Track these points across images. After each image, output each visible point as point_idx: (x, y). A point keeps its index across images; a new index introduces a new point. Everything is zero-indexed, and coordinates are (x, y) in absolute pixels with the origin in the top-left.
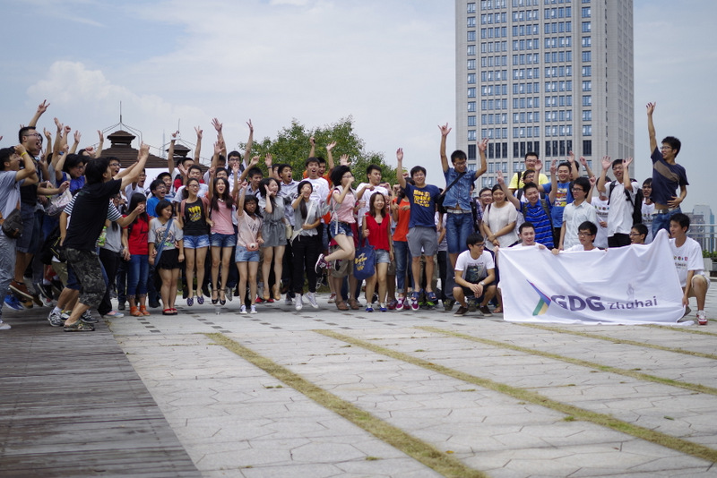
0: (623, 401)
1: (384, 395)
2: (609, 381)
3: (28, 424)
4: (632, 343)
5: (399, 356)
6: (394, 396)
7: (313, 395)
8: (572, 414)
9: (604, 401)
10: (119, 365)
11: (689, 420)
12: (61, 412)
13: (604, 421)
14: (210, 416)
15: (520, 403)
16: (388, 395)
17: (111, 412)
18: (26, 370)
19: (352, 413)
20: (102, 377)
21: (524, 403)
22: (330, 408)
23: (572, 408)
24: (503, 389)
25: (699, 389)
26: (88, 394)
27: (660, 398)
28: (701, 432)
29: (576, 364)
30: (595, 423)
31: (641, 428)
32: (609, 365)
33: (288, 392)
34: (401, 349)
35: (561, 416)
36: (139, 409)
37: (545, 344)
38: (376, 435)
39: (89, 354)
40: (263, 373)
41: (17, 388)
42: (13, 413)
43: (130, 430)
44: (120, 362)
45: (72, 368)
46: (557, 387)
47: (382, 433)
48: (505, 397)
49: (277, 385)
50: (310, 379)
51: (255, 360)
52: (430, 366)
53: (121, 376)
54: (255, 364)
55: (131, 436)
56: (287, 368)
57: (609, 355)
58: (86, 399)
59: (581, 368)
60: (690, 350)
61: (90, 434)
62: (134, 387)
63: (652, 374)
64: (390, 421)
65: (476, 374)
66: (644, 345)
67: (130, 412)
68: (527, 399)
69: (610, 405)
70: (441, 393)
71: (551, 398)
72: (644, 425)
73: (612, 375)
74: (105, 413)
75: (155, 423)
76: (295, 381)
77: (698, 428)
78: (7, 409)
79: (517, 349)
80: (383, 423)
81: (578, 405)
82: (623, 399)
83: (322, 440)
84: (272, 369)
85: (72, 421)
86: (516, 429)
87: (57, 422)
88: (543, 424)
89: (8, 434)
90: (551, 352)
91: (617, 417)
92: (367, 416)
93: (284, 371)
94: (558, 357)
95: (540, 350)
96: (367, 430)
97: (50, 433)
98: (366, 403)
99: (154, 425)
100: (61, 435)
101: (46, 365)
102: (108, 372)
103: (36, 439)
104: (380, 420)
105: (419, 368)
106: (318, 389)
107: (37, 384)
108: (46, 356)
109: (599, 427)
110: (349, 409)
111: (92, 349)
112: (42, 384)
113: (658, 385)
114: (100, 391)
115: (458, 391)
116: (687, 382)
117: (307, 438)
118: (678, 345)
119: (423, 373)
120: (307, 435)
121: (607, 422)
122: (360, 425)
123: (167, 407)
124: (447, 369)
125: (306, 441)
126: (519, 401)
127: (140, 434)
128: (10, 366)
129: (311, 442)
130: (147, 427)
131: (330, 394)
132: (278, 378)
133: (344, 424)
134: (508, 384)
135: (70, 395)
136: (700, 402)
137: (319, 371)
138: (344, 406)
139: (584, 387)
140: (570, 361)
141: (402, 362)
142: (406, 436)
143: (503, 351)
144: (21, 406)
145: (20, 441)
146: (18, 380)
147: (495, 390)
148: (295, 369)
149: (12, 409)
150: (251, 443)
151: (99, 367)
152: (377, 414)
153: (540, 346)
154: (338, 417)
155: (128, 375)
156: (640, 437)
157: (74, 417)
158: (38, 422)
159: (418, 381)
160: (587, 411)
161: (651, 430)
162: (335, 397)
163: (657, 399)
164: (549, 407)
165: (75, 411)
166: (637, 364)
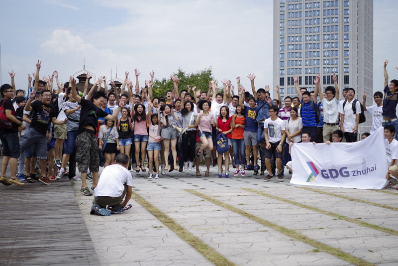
0: (347, 240)
1: (217, 233)
2: (343, 226)
3: (21, 251)
4: (360, 201)
5: (229, 208)
6: (222, 233)
7: (178, 232)
8: (318, 247)
9: (337, 239)
10: (74, 213)
11: (382, 252)
12: (40, 244)
13: (335, 252)
14: (121, 245)
15: (290, 240)
16: (219, 233)
17: (66, 244)
18: (25, 215)
19: (197, 245)
20: (65, 221)
21: (293, 240)
22: (187, 241)
23: (319, 243)
24: (283, 230)
25: (391, 232)
26: (55, 232)
27: (368, 238)
28: (387, 261)
29: (326, 214)
30: (330, 253)
31: (354, 257)
32: (344, 215)
33: (166, 230)
34: (230, 203)
35: (311, 248)
36: (81, 243)
37: (311, 201)
38: (209, 259)
39: (59, 206)
40: (154, 217)
41: (18, 227)
42: (13, 244)
43: (75, 256)
44: (76, 211)
45: (49, 215)
46: (313, 229)
47: (212, 258)
48: (284, 236)
49: (160, 225)
50: (178, 222)
51: (150, 209)
52: (245, 214)
53: (75, 220)
54: (150, 211)
55: (74, 260)
56: (167, 214)
57: (345, 208)
58: (54, 235)
59: (328, 217)
60: (391, 206)
61: (53, 258)
62: (81, 228)
63: (367, 221)
64: (218, 250)
65: (270, 220)
66: (366, 202)
67: (76, 244)
68: (295, 237)
69: (340, 241)
70: (248, 232)
71: (308, 236)
72: (356, 256)
73: (345, 222)
74: (63, 245)
75: (89, 252)
76: (170, 223)
77: (386, 258)
78: (11, 241)
79: (295, 204)
80: (214, 251)
81: (323, 242)
82: (348, 238)
83: (179, 261)
84: (159, 215)
85: (44, 250)
86: (286, 256)
87: (36, 250)
88: (301, 253)
89: (9, 258)
90: (313, 206)
91: (343, 250)
92: (206, 247)
93: (165, 217)
94: (316, 210)
95: (307, 204)
96: (205, 256)
97: (32, 258)
98: (206, 238)
99: (88, 253)
100: (37, 259)
101: (35, 212)
102: (68, 218)
103: (24, 261)
104: (212, 249)
105: (240, 215)
106: (182, 229)
107: (29, 225)
108: (36, 206)
109: (331, 256)
110: (197, 242)
111: (62, 202)
112: (32, 225)
113: (369, 229)
114: (62, 230)
115: (258, 231)
116: (386, 227)
117: (171, 260)
118: (384, 202)
119: (241, 219)
120: (171, 258)
121: (336, 253)
122: (202, 253)
123: (98, 239)
124: (255, 217)
125: (170, 262)
126: (290, 238)
127: (79, 259)
128: (16, 213)
129: (173, 263)
130: (84, 254)
131: (188, 232)
132: (161, 221)
133: (192, 252)
134: (286, 227)
135: (46, 233)
136: (390, 240)
137: (185, 217)
138: (194, 240)
139: (328, 230)
140: (323, 212)
141: (230, 212)
142: (225, 260)
143: (286, 205)
144: (18, 239)
145: (15, 262)
146: (19, 222)
147: (278, 231)
148: (172, 216)
149: (13, 241)
150: (141, 263)
151: (64, 214)
152: (211, 245)
153: (308, 202)
154: (190, 247)
155: (79, 220)
156: (353, 263)
157: (46, 247)
158: (27, 250)
159: (237, 224)
160: (327, 245)
161: (360, 259)
162: (190, 234)
163: (366, 238)
164: (306, 242)
165: (47, 243)
166: (360, 215)
